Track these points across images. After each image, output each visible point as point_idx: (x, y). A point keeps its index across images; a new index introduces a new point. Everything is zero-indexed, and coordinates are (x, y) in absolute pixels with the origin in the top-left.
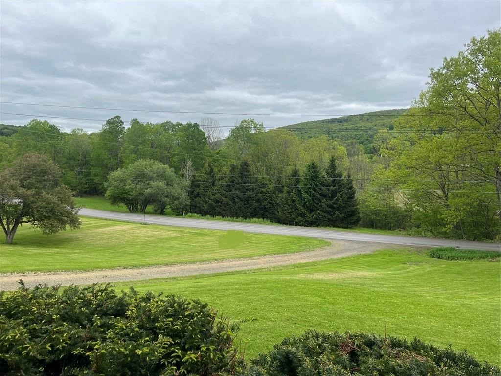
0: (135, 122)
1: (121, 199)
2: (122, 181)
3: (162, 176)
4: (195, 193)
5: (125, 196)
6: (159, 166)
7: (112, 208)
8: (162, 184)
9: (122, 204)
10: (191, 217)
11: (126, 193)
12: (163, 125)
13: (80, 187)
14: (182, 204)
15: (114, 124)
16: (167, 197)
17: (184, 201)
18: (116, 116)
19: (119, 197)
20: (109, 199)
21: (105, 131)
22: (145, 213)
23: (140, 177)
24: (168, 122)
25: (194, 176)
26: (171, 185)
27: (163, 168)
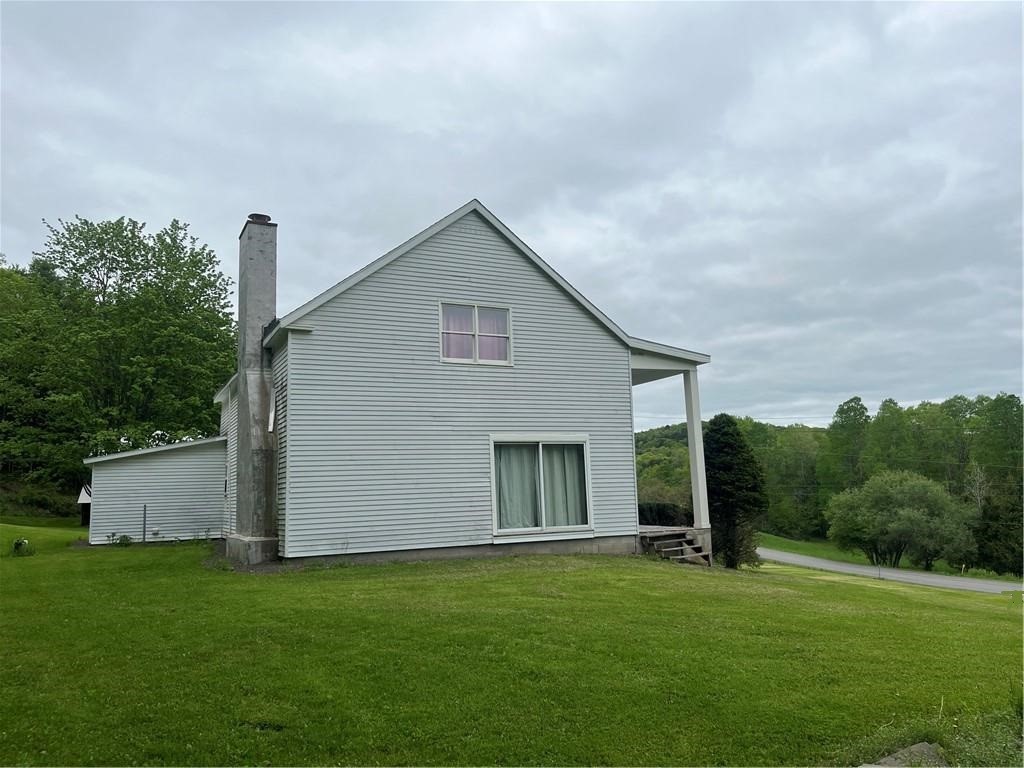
0: (889, 406)
1: (853, 539)
2: (852, 508)
3: (919, 499)
4: (990, 532)
5: (857, 534)
6: (917, 481)
7: (843, 555)
8: (917, 514)
9: (857, 551)
10: (975, 575)
11: (858, 530)
12: (949, 405)
13: (803, 524)
14: (961, 551)
15: (851, 413)
16: (931, 536)
17: (963, 544)
18: (852, 397)
19: (848, 536)
20: (834, 540)
21: (834, 426)
22: (898, 567)
23: (883, 502)
24: (957, 398)
25: (988, 499)
26: (938, 515)
27: (924, 486)
